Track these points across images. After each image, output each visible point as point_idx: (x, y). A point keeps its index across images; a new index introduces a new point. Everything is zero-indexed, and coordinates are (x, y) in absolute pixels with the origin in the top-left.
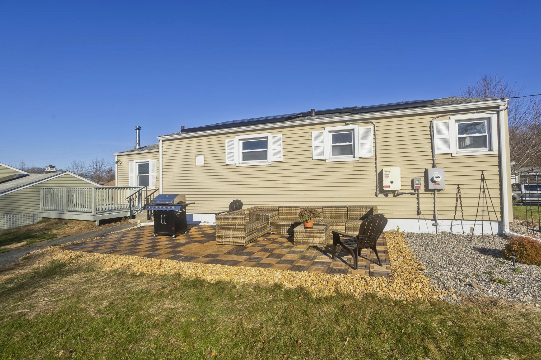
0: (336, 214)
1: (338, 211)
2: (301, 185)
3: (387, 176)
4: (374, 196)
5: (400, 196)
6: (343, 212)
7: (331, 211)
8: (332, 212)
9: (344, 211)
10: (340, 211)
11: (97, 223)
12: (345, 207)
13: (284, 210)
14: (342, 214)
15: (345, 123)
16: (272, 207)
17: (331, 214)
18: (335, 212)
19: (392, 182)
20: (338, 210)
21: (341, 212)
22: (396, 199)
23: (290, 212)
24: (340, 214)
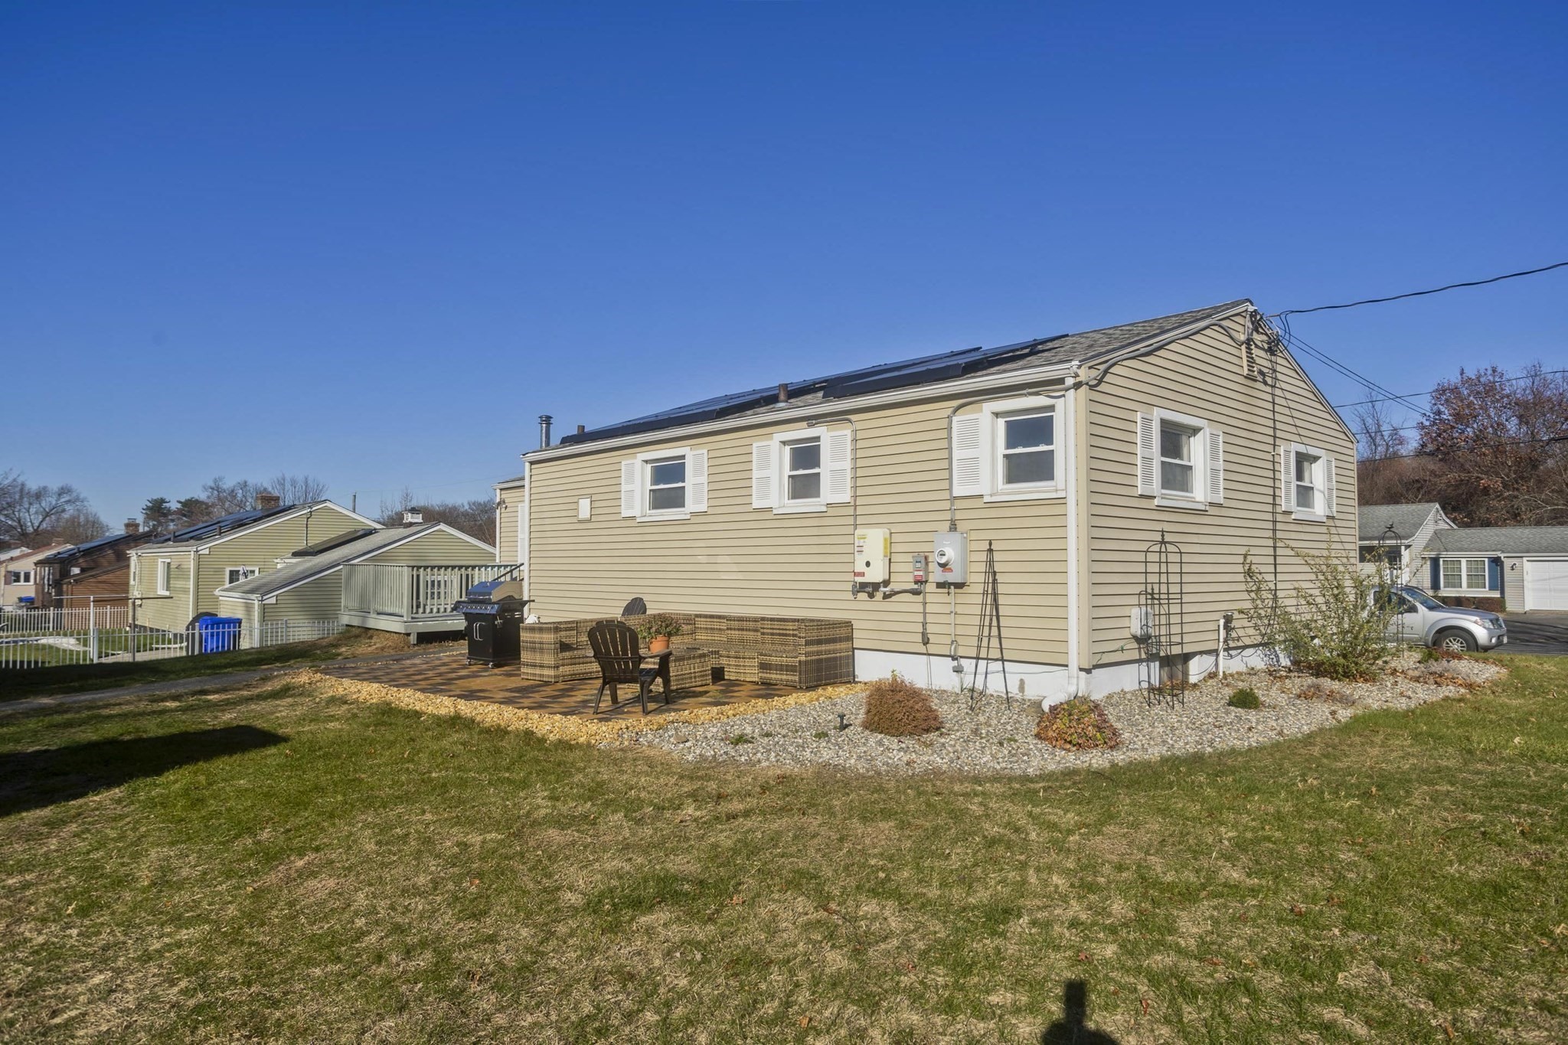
0: (780, 634)
1: (783, 629)
2: (734, 568)
3: (860, 549)
4: (850, 596)
5: (894, 598)
6: (791, 632)
7: (773, 629)
8: (775, 631)
9: (793, 630)
10: (786, 630)
11: (413, 639)
12: (798, 620)
13: (701, 623)
14: (789, 635)
15: (804, 424)
16: (684, 615)
17: (772, 634)
18: (778, 631)
19: (868, 564)
20: (783, 625)
21: (788, 632)
22: (887, 605)
23: (711, 629)
24: (786, 635)
